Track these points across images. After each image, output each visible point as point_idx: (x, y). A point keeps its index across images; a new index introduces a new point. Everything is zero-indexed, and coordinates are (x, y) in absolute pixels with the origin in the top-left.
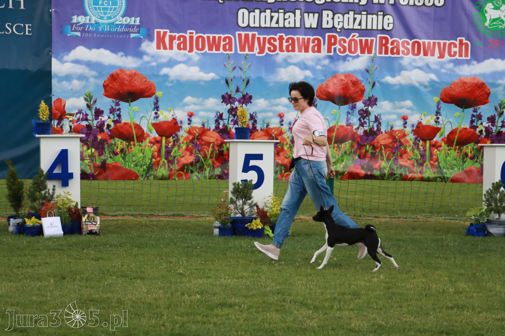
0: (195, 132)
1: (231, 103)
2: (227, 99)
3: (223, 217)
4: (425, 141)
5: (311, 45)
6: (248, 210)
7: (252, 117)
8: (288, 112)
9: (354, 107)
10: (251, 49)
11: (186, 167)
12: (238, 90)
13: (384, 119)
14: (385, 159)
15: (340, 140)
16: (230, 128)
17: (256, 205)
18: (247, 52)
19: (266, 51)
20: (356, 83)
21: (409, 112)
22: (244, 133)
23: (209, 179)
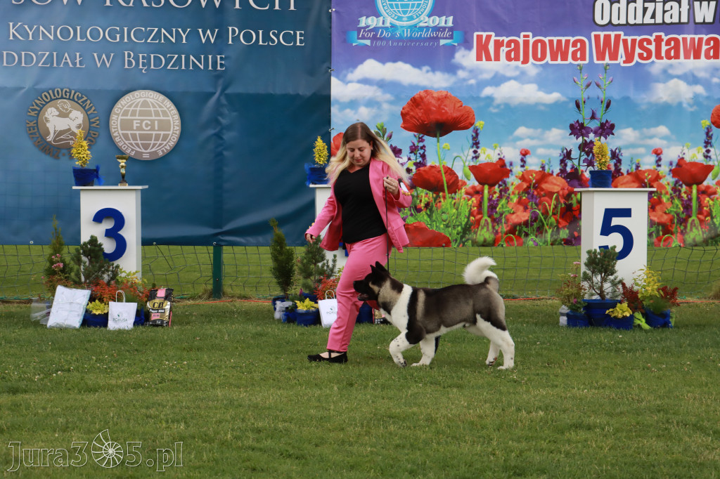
0: (531, 177)
1: (583, 135)
2: (577, 129)
3: (572, 300)
5: (704, 47)
6: (610, 290)
7: (614, 155)
8: (668, 147)
10: (614, 56)
11: (518, 228)
12: (593, 117)
16: (582, 171)
17: (621, 282)
18: (607, 60)
19: (636, 58)
22: (603, 179)
23: (552, 244)
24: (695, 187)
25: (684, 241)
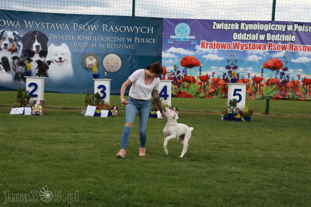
0: (215, 80)
1: (229, 69)
2: (228, 67)
3: (225, 113)
4: (307, 85)
5: (262, 47)
6: (235, 111)
7: (237, 75)
8: (252, 73)
9: (278, 71)
10: (238, 48)
11: (211, 93)
12: (232, 64)
13: (290, 76)
14: (290, 92)
15: (272, 84)
16: (229, 79)
17: (238, 109)
18: (236, 49)
19: (244, 49)
20: (279, 62)
21: (301, 73)
22: (234, 81)
23: (220, 98)
24: (258, 84)
25: (255, 98)
